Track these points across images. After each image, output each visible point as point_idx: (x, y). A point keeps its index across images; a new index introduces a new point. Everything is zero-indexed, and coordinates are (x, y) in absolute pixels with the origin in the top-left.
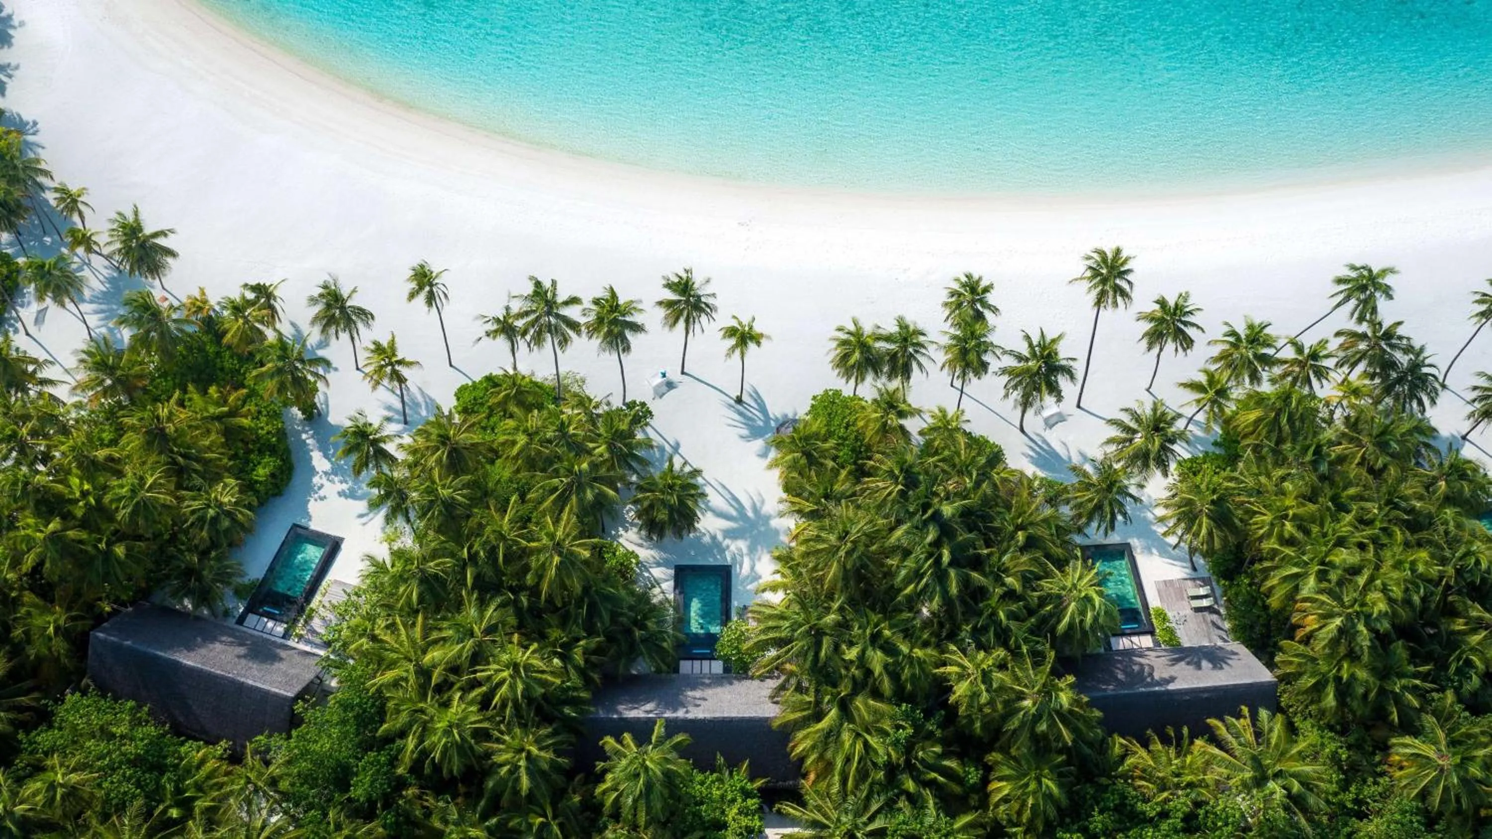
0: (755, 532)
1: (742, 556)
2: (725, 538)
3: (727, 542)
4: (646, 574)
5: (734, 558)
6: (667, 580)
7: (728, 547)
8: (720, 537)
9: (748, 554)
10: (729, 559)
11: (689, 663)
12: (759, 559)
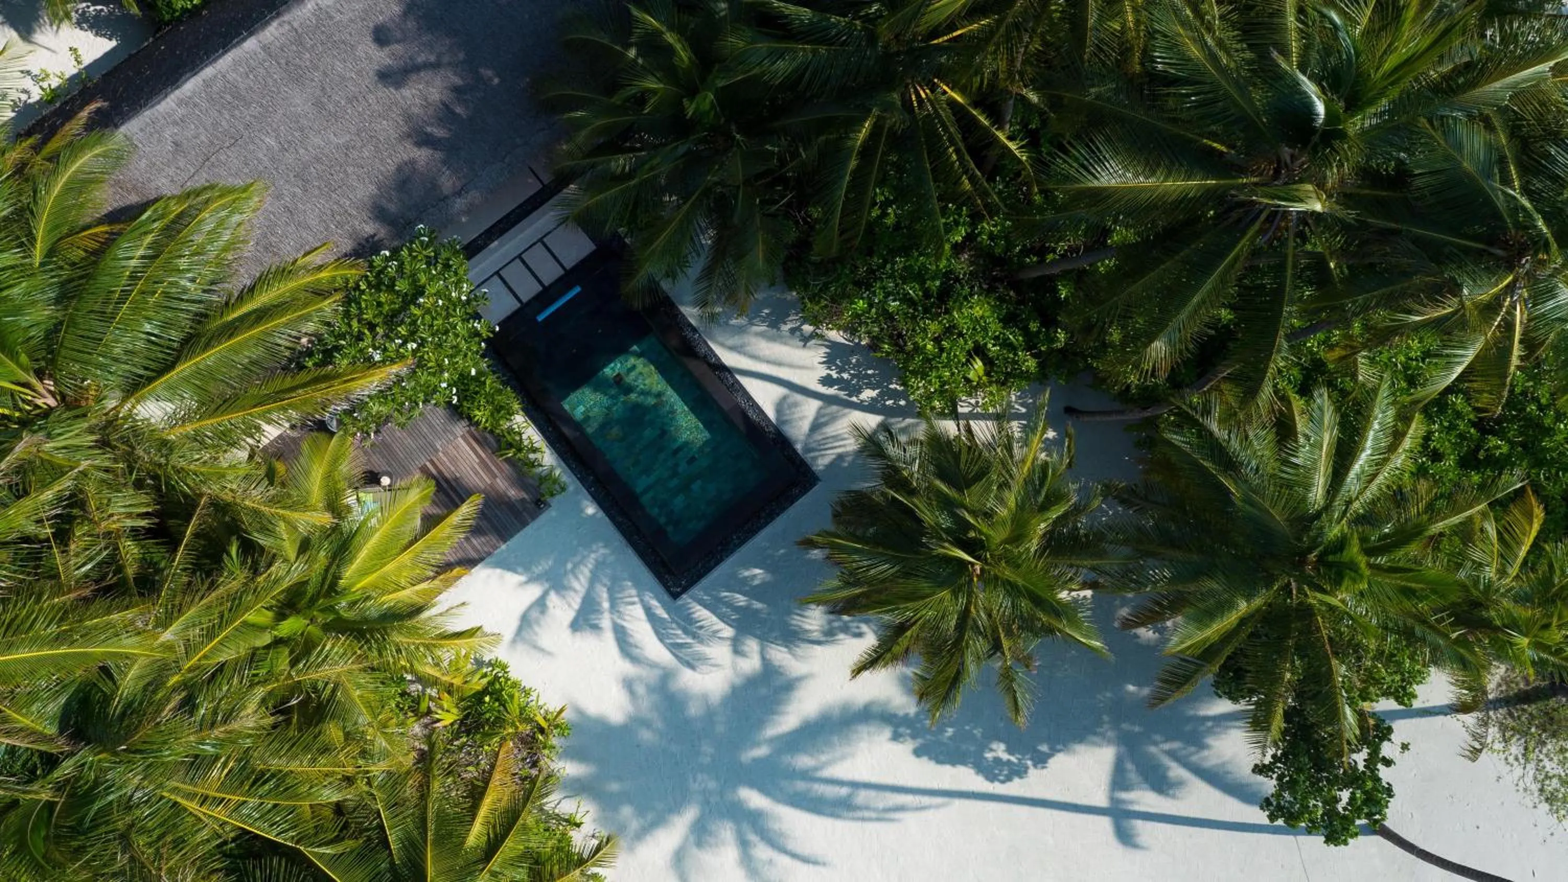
0: (707, 749)
1: (674, 648)
2: (769, 671)
3: (751, 664)
4: (868, 394)
5: (689, 625)
6: (816, 426)
7: (737, 651)
8: (779, 655)
9: (667, 676)
10: (702, 613)
11: (571, 257)
12: (628, 684)
